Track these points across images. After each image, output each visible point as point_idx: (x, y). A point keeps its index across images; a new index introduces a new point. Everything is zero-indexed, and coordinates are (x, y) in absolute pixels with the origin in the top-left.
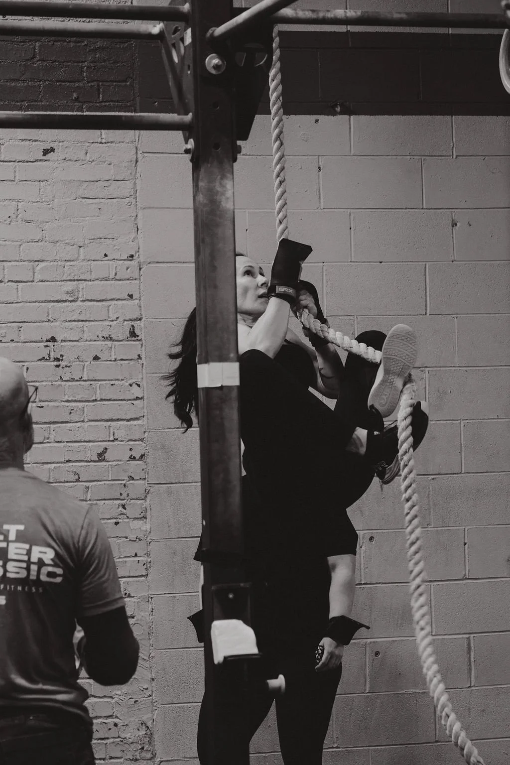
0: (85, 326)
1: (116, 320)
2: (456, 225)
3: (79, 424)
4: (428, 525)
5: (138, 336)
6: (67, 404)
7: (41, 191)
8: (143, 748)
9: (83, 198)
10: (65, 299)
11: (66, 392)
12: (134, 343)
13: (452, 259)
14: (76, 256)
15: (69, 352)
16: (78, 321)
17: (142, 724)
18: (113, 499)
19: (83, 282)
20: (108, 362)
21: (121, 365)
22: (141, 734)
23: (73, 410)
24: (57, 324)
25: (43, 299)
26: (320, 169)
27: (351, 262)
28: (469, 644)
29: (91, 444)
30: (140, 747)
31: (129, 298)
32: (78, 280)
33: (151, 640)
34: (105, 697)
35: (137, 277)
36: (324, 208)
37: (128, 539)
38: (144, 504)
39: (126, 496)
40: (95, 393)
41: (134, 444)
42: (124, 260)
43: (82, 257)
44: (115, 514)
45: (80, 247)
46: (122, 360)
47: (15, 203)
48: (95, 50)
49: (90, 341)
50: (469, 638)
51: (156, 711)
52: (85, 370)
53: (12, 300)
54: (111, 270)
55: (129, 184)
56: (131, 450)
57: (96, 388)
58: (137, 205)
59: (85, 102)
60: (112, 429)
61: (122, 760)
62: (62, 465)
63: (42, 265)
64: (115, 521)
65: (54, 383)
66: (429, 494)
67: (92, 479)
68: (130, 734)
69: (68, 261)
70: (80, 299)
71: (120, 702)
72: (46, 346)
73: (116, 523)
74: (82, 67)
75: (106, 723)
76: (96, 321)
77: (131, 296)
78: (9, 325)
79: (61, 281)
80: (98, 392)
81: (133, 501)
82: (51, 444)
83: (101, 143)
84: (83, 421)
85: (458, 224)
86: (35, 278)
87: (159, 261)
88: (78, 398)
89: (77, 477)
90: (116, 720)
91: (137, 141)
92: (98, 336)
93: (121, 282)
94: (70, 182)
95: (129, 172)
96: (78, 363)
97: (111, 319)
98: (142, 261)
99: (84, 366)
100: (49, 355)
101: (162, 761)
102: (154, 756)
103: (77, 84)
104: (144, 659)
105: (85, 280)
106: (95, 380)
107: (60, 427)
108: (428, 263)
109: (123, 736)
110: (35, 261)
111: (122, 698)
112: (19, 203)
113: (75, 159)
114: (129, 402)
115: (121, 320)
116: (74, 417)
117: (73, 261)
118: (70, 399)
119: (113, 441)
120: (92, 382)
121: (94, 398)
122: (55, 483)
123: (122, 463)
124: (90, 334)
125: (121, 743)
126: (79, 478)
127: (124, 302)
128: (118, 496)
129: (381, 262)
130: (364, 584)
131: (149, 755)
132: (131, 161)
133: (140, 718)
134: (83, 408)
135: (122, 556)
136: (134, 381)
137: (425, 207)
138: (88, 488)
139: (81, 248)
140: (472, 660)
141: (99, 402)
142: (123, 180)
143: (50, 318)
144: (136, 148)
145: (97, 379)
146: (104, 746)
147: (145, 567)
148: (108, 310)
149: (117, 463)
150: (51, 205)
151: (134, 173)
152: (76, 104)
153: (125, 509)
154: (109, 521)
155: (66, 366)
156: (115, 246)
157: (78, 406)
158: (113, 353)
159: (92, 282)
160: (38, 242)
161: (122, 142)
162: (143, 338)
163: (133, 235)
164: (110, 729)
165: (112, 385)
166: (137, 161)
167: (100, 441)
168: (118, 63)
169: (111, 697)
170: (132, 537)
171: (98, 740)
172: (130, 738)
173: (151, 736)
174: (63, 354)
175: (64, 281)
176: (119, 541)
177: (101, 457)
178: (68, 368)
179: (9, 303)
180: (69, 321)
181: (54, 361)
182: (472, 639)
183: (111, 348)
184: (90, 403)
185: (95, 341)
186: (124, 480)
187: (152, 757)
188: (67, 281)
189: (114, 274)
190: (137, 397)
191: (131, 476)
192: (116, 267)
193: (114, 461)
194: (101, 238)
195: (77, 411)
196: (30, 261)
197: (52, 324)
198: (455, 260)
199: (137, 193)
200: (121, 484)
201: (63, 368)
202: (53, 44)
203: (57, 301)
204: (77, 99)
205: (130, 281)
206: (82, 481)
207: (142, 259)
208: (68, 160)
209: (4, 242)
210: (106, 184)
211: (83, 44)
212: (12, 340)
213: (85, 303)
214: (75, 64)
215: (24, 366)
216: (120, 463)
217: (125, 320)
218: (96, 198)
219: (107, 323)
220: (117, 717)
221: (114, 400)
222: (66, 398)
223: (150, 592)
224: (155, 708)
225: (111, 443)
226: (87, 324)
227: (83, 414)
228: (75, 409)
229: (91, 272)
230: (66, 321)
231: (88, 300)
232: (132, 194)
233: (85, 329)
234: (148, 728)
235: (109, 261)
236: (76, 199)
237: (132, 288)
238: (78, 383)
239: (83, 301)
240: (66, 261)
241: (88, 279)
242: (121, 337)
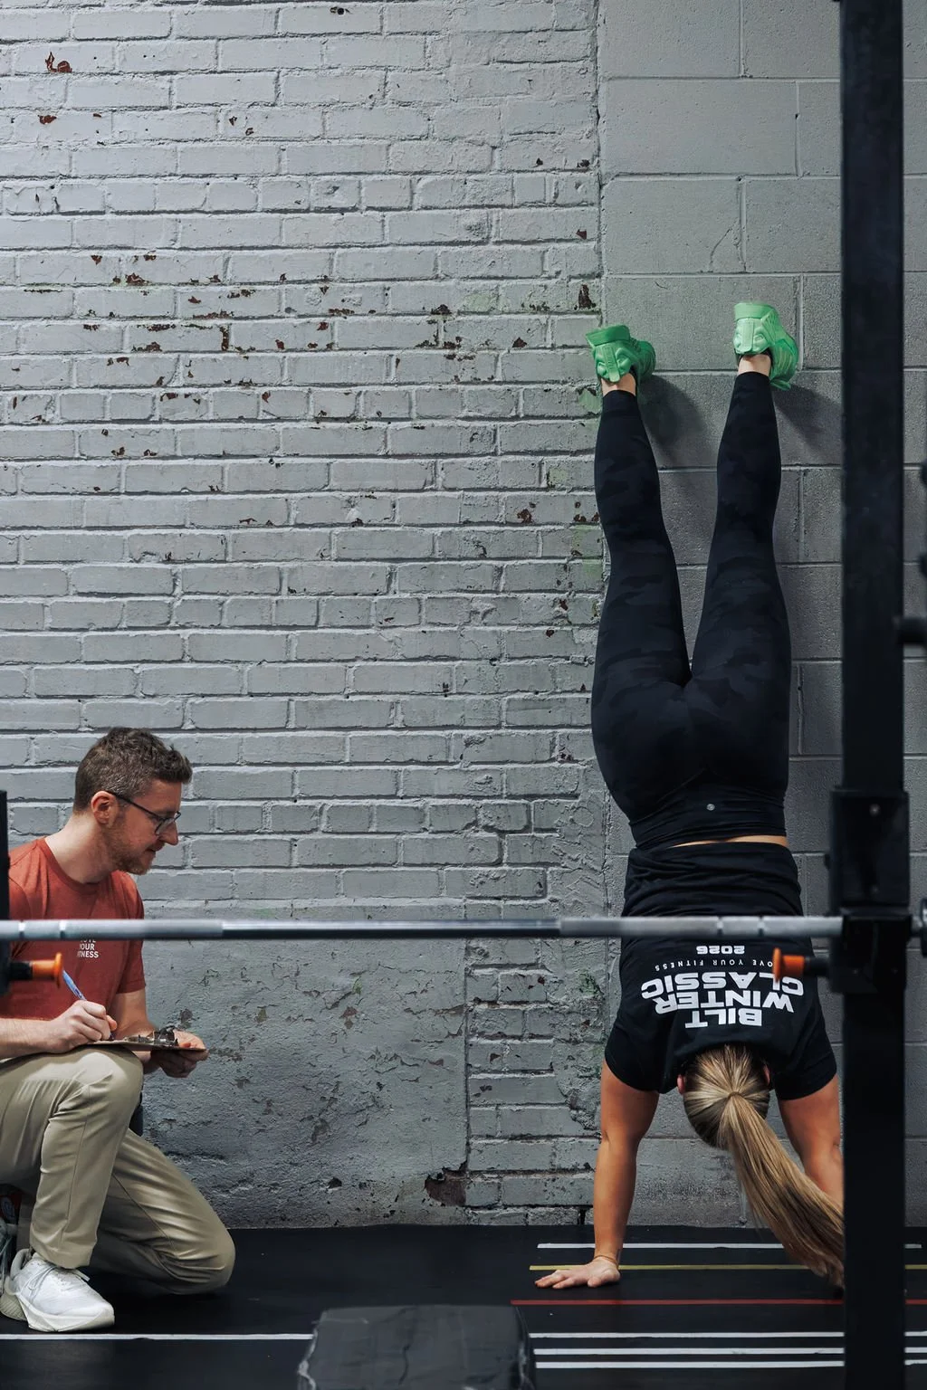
0: (500, 288)
1: (555, 277)
3: (486, 459)
5: (594, 305)
6: (466, 424)
7: (428, 50)
8: (587, 1022)
9: (501, 62)
10: (465, 240)
11: (465, 402)
12: (587, 317)
14: (487, 163)
15: (470, 331)
16: (489, 278)
17: (588, 981)
18: (545, 591)
19: (499, 209)
20: (540, 351)
21: (564, 355)
22: (585, 997)
23: (476, 434)
24: (451, 283)
25: (428, 240)
29: (508, 494)
30: (583, 1020)
31: (579, 237)
32: (489, 207)
33: (608, 838)
35: (595, 200)
37: (570, 661)
38: (600, 600)
39: (567, 585)
40: (517, 405)
41: (583, 496)
42: (573, 170)
43: (497, 166)
44: (547, 616)
45: (494, 148)
46: (565, 347)
47: (381, 73)
49: (509, 313)
52: (499, 364)
53: (373, 241)
54: (547, 187)
55: (583, 38)
56: (577, 505)
57: (518, 395)
58: (596, 74)
60: (544, 468)
61: (550, 1041)
62: (457, 529)
63: (427, 179)
64: (546, 628)
65: (444, 387)
67: (508, 554)
68: (565, 997)
69: (471, 172)
70: (493, 240)
72: (431, 322)
73: (549, 633)
75: (524, 976)
76: (521, 278)
77: (583, 235)
78: (366, 284)
79: (461, 208)
80: (521, 402)
81: (581, 594)
82: (438, 494)
84: (494, 454)
86: (415, 202)
87: (635, 172)
88: (485, 412)
89: (481, 551)
90: (543, 973)
92: (523, 305)
93: (565, 210)
94: (478, 34)
95: (584, 14)
96: (487, 351)
97: (547, 276)
98: (604, 172)
99: (497, 357)
100: (436, 338)
104: (593, 869)
105: (503, 206)
107: (453, 463)
109: (553, 998)
110: (416, 173)
112: (389, 73)
114: (576, 421)
115: (563, 276)
117: (480, 172)
118: (471, 414)
119: (546, 489)
120: (510, 386)
121: (513, 414)
122: (444, 560)
123: (562, 527)
124: (509, 301)
125: (550, 1012)
126: (485, 552)
127: (569, 245)
128: (554, 585)
131: (599, 1035)
133: (585, 970)
134: (495, 430)
135: (558, 690)
136: (585, 384)
138: (500, 570)
139: (496, 151)
141: (522, 421)
142: (572, 30)
143: (439, 272)
145: (520, 379)
146: (520, 1015)
148: (543, 259)
149: (552, 527)
150: (444, 75)
151: (592, 17)
153: (566, 608)
154: (537, 628)
155: (466, 357)
156: (555, 146)
157: (485, 427)
158: (549, 336)
159: (515, 210)
160: (420, 139)
162: (603, 309)
163: (590, 127)
164: (530, 987)
165: (546, 391)
167: (523, 489)
170: (578, 656)
171: (510, 1005)
172: (565, 1004)
173: (602, 1001)
174: (461, 336)
175: (465, 207)
176: (553, 664)
177: (526, 518)
178: (468, 360)
179: (369, 247)
180: (473, 278)
181: (444, 348)
183: (546, 325)
184: (507, 423)
185: (518, 313)
186: (564, 558)
188: (469, 207)
189: (554, 195)
190: (590, 413)
191: (576, 552)
192: (557, 183)
193: (547, 524)
194: (531, 133)
195: (482, 436)
196: (405, 173)
197: (443, 284)
199: (599, 53)
200: (559, 564)
201: (460, 360)
203: (452, 243)
205: (583, 208)
206: (490, 559)
207: (603, 169)
209: (361, 141)
210: (543, 36)
212: (372, 312)
213: (501, 246)
215: (391, 356)
216: (557, 528)
217: (571, 278)
218: (522, 62)
219: (538, 282)
220: (543, 967)
221: (550, 418)
222: (464, 413)
224: (611, 954)
225: (543, 493)
226: (504, 283)
227: (494, 442)
228: (480, 433)
229: (513, 191)
230: (468, 278)
231: (507, 242)
232: (589, 53)
233: (501, 292)
234: (599, 989)
235: (545, 173)
236: (488, 64)
237: (585, 218)
238: (486, 387)
239: (498, 243)
240: (468, 172)
241: (508, 202)
242: (564, 307)
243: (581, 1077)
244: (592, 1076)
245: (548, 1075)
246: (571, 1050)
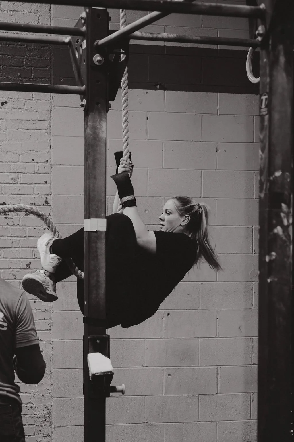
1: (38, 195)
2: (218, 151)
3: (16, 249)
4: (198, 308)
5: (49, 203)
6: (11, 238)
8: (45, 420)
9: (22, 129)
10: (11, 182)
11: (10, 231)
12: (47, 207)
13: (216, 168)
14: (18, 160)
16: (18, 194)
17: (45, 407)
19: (21, 173)
20: (33, 217)
22: (45, 413)
24: (6, 195)
26: (147, 118)
27: (162, 168)
28: (218, 371)
29: (23, 260)
31: (45, 183)
32: (18, 173)
33: (51, 364)
34: (26, 393)
35: (50, 172)
36: (149, 139)
37: (41, 311)
40: (26, 233)
42: (43, 163)
43: (20, 161)
45: (20, 155)
48: (30, 50)
50: (217, 368)
51: (53, 401)
54: (35, 167)
55: (46, 123)
57: (26, 230)
58: (50, 134)
59: (24, 78)
60: (34, 252)
61: (34, 426)
62: (7, 270)
64: (34, 300)
65: (4, 227)
66: (199, 292)
68: (39, 412)
70: (19, 183)
71: (34, 396)
73: (35, 302)
74: (23, 59)
75: (26, 407)
76: (27, 195)
77: (46, 182)
79: (9, 173)
80: (27, 232)
82: (2, 259)
83: (32, 100)
84: (19, 247)
85: (219, 150)
87: (61, 164)
88: (16, 235)
90: (32, 405)
91: (51, 100)
92: (28, 203)
93: (41, 175)
94: (15, 120)
95: (47, 116)
96: (17, 216)
97: (35, 194)
98: (52, 164)
99: (20, 219)
101: (55, 427)
102: (51, 424)
103: (20, 68)
104: (47, 373)
105: (22, 173)
106: (26, 226)
107: (6, 250)
108: (202, 170)
109: (35, 413)
111: (35, 393)
113: (18, 108)
115: (40, 194)
116: (14, 245)
117: (15, 162)
118: (12, 235)
119: (34, 258)
120: (24, 227)
121: (25, 236)
124: (24, 201)
125: (34, 417)
126: (16, 277)
127: (42, 185)
129: (178, 169)
130: (163, 338)
131: (48, 424)
132: (48, 110)
133: (45, 404)
134: (19, 240)
135: (37, 319)
137: (202, 141)
139: (20, 156)
140: (219, 379)
141: (27, 238)
142: (43, 120)
143: (3, 192)
144: (51, 103)
146: (25, 418)
147: (49, 325)
148: (34, 189)
150: (5, 132)
151: (49, 117)
152: (19, 79)
154: (31, 300)
155: (11, 218)
156: (38, 155)
157: (16, 239)
159: (26, 174)
161: (44, 100)
162: (52, 204)
163: (48, 150)
164: (28, 410)
165: (35, 229)
166: (51, 111)
167: (28, 258)
168: (42, 57)
169: (30, 393)
170: (43, 309)
172: (39, 415)
173: (50, 414)
175: (11, 173)
176: (36, 311)
177: (28, 266)
178: (11, 219)
180: (13, 194)
181: (4, 215)
182: (219, 368)
184: (23, 238)
187: (50, 425)
188: (12, 173)
189: (37, 170)
192: (38, 166)
194: (31, 151)
197: (4, 196)
198: (217, 170)
199: (51, 128)
201: (9, 219)
202: (8, 46)
203: (7, 183)
204: (20, 76)
205: (46, 174)
206: (17, 279)
207: (52, 163)
208: (14, 108)
210: (35, 122)
211: (24, 47)
214: (20, 57)
217: (42, 195)
218: (29, 129)
219: (33, 196)
220: (32, 403)
221: (35, 237)
222: (10, 235)
223: (52, 339)
224: (52, 399)
225: (34, 260)
226: (22, 196)
227: (19, 244)
228: (15, 241)
229: (25, 168)
230: (11, 194)
231: (23, 183)
232: (48, 128)
233: (21, 199)
234: (49, 410)
235: (34, 163)
236: (18, 129)
237: (46, 178)
238: (17, 227)
239: (21, 184)
240: (12, 162)
241: (24, 172)
242: (40, 204)
243: (43, 437)
244: (47, 436)
245: (33, 436)
246: (41, 428)
